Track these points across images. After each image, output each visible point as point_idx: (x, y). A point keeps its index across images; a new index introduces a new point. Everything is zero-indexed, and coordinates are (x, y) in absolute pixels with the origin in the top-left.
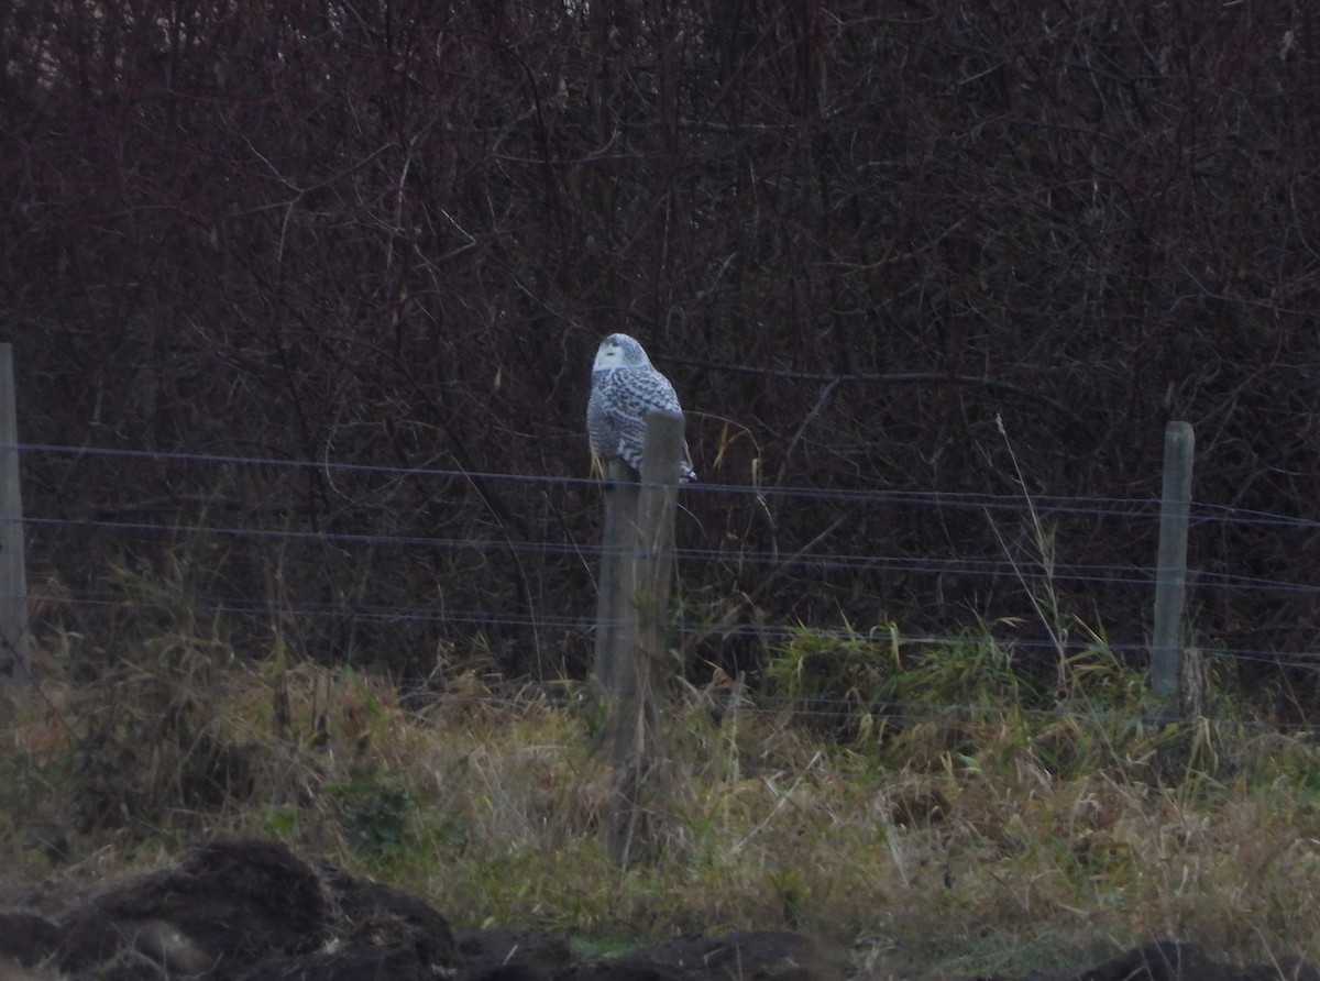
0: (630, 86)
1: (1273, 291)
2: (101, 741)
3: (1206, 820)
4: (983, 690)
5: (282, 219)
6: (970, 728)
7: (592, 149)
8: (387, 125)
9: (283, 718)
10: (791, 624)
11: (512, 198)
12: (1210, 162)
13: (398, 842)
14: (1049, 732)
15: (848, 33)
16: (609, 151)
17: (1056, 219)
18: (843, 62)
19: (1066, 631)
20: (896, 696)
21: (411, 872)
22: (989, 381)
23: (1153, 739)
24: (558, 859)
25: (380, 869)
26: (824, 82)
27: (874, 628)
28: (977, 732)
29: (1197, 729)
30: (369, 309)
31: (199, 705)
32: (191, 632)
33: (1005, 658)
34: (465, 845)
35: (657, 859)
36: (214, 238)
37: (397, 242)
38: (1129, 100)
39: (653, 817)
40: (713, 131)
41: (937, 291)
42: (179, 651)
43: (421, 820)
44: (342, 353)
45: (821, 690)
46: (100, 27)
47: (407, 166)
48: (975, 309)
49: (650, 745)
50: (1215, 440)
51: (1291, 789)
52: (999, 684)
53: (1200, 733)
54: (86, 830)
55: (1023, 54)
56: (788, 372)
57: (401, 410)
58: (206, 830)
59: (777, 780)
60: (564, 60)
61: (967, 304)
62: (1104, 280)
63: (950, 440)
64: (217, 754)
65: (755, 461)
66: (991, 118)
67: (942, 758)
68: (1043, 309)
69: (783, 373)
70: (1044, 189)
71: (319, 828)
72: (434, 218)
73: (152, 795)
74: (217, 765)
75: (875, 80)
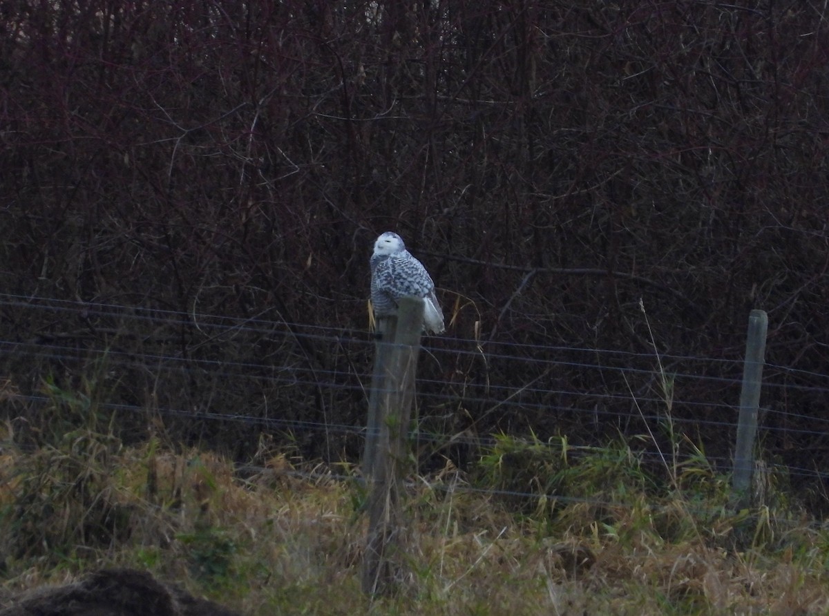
0: (405, 71)
1: (825, 226)
2: (32, 498)
3: (764, 575)
4: (621, 481)
5: (173, 149)
6: (610, 507)
7: (379, 112)
8: (244, 90)
9: (153, 489)
10: (495, 432)
11: (324, 141)
12: (787, 138)
13: (224, 575)
14: (663, 512)
15: (551, 43)
16: (389, 114)
17: (683, 172)
18: (546, 61)
19: (678, 445)
20: (563, 483)
21: (232, 594)
22: (635, 277)
23: (731, 519)
24: (329, 590)
25: (212, 591)
26: (534, 74)
27: (551, 438)
28: (616, 510)
29: (761, 514)
30: (227, 211)
31: (98, 478)
32: (94, 428)
33: (637, 461)
34: (268, 578)
35: (394, 593)
36: (126, 159)
37: (247, 166)
38: (735, 95)
39: (394, 565)
40: (460, 103)
41: (603, 215)
42: (86, 441)
43: (239, 561)
44: (208, 240)
45: (513, 478)
46: (58, 17)
47: (256, 118)
48: (627, 229)
49: (393, 517)
50: (782, 323)
51: (821, 557)
52: (632, 478)
53: (762, 517)
54: (19, 556)
55: (666, 61)
56: (501, 265)
57: (245, 279)
58: (98, 561)
59: (482, 535)
60: (363, 53)
61: (621, 225)
62: (713, 213)
63: (607, 315)
64: (108, 510)
65: (477, 323)
66: (643, 103)
67: (591, 526)
68: (672, 231)
69: (497, 265)
70: (677, 152)
71: (173, 563)
72: (272, 153)
73: (63, 535)
74: (108, 518)
75: (568, 74)
